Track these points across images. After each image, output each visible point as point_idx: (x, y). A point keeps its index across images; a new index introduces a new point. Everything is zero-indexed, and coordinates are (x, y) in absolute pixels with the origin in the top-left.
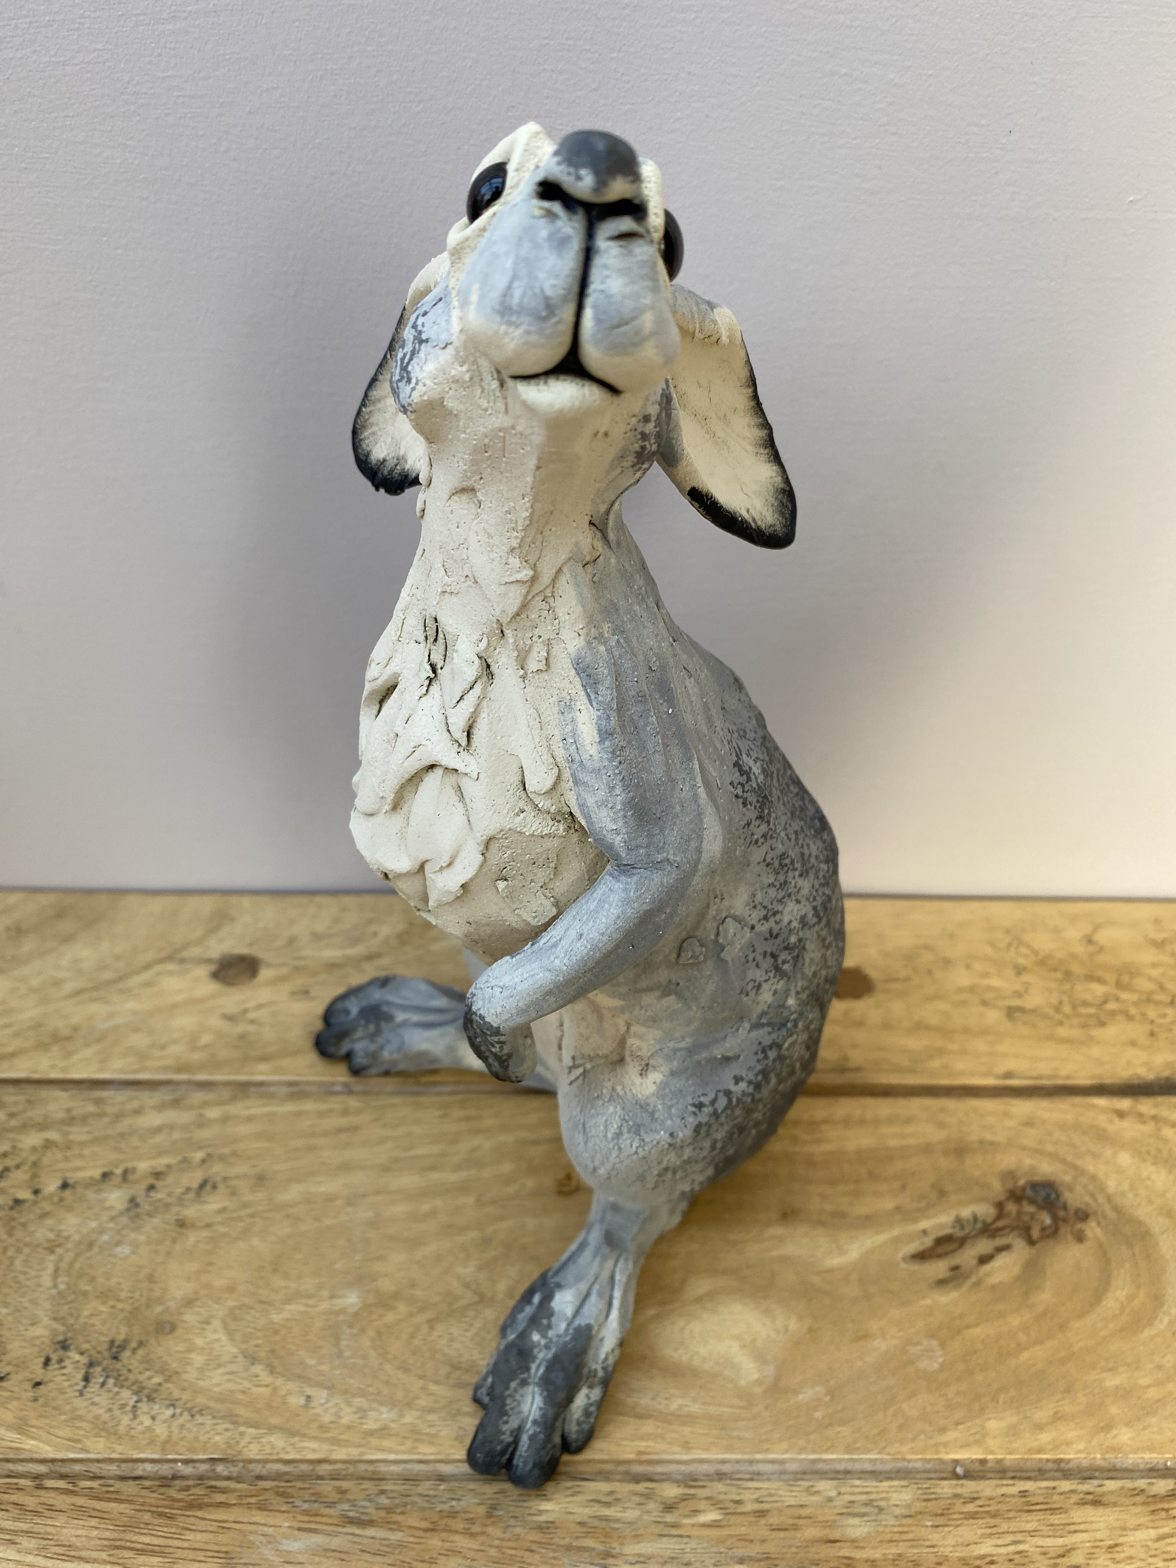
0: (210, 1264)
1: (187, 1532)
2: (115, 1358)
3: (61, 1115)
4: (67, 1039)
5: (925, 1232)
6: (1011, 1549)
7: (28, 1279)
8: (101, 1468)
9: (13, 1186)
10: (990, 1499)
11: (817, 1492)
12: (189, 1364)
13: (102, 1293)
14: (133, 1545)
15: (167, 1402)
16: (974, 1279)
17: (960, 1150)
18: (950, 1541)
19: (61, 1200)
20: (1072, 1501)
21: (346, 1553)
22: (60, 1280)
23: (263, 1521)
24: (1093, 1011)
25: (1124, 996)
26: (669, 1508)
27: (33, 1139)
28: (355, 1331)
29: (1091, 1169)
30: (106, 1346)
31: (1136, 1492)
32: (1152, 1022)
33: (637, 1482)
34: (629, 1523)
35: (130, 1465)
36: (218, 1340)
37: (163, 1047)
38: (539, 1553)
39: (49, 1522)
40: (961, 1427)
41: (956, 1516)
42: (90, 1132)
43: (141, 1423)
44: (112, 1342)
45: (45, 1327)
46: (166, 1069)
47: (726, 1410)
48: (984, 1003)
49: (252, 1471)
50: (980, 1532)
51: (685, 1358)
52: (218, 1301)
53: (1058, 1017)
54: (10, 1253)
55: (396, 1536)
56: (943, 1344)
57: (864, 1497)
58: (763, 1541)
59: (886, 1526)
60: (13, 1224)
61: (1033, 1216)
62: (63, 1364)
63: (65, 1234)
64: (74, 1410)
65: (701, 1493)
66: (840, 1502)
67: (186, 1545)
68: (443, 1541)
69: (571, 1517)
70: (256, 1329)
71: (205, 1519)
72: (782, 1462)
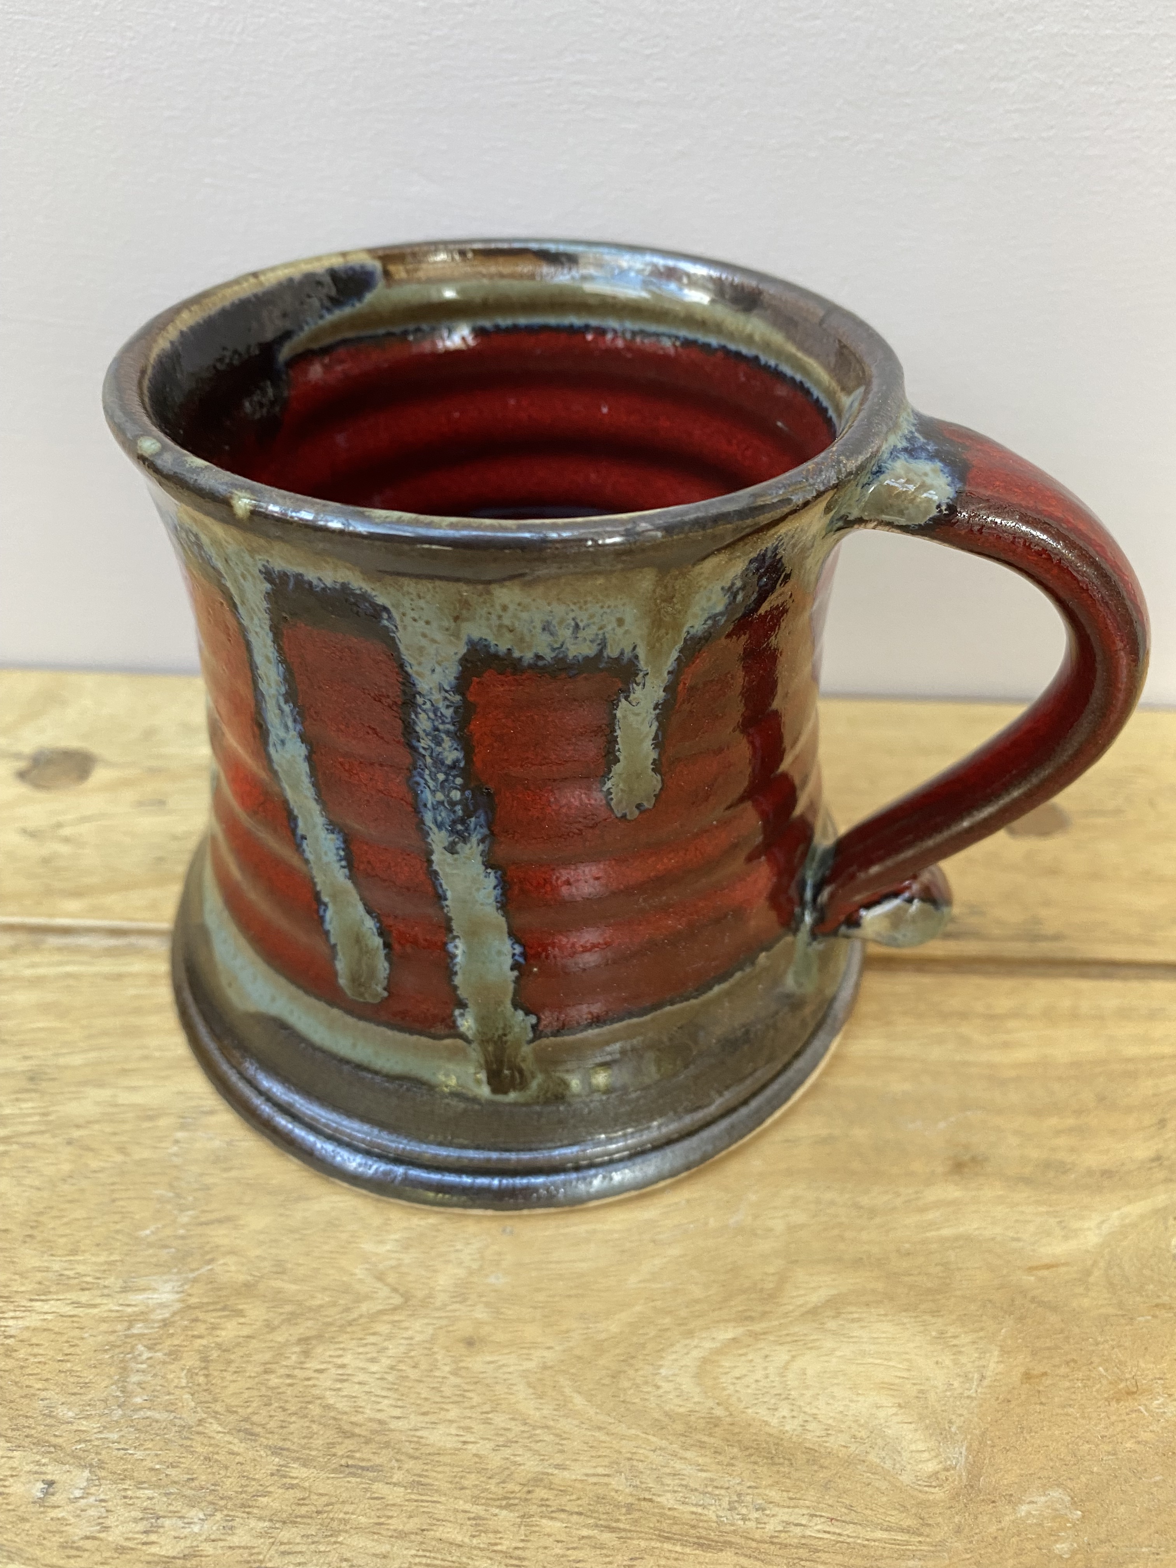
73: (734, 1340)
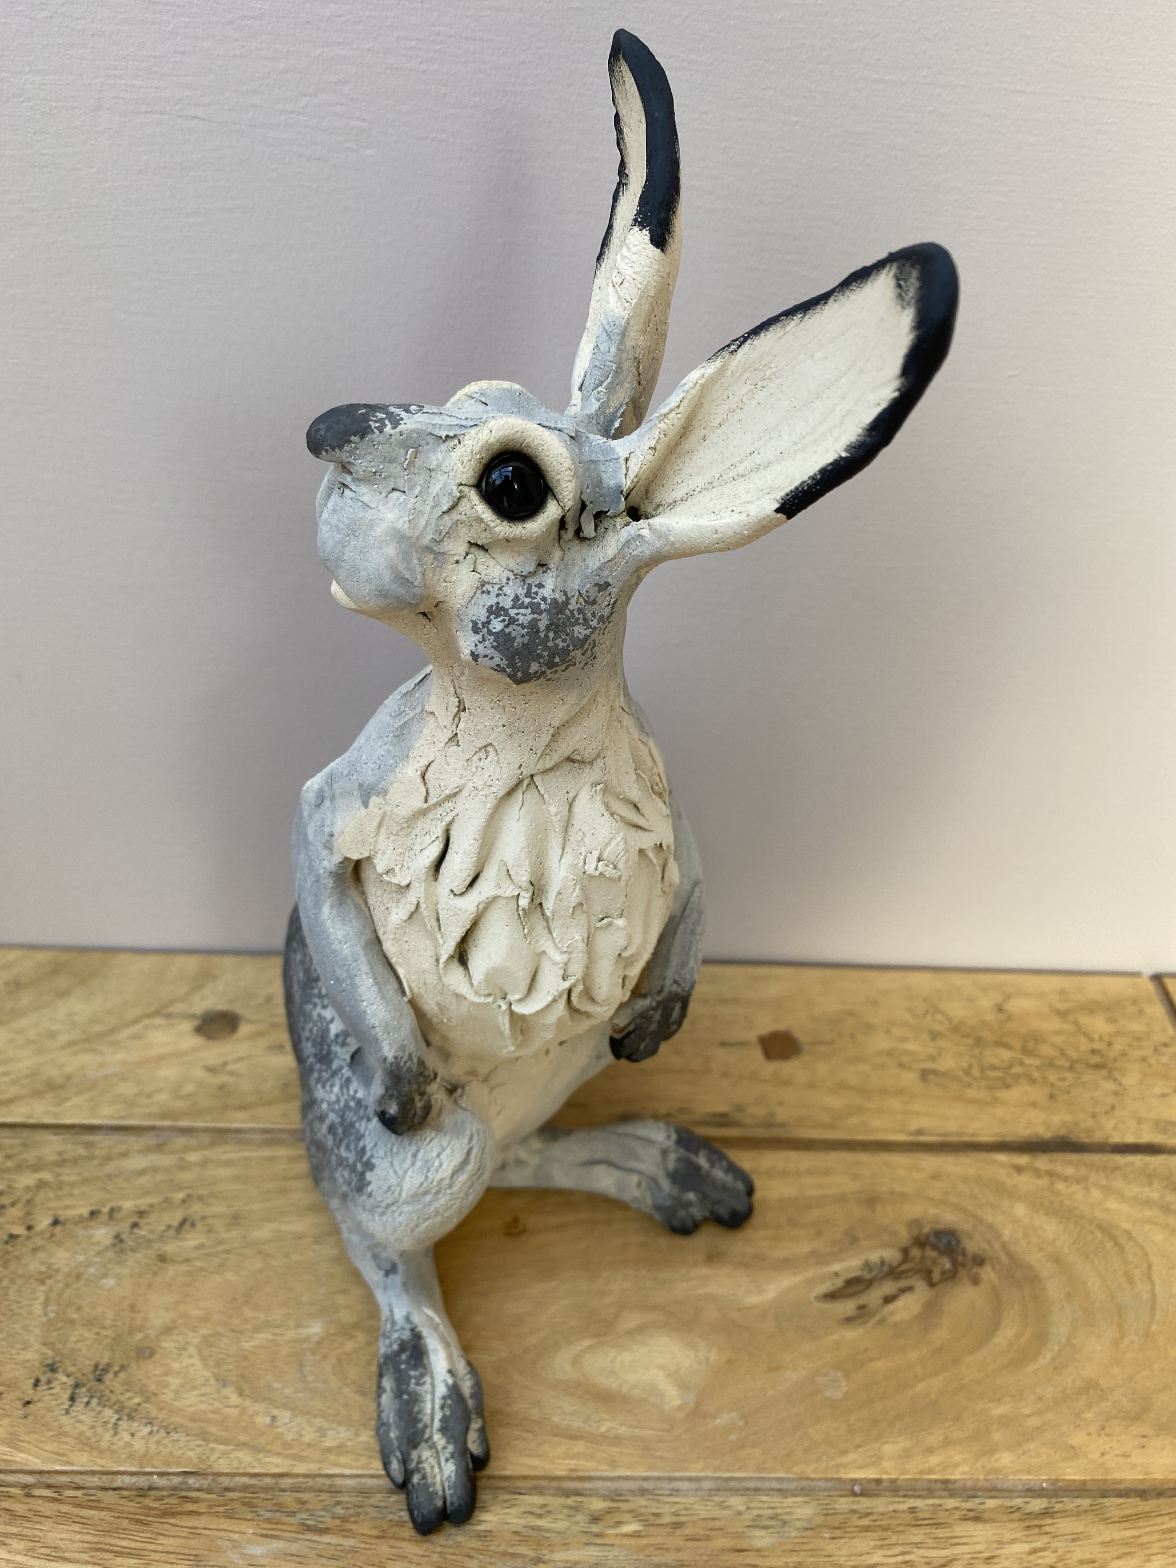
0: (187, 1295)
1: (161, 1537)
2: (99, 1380)
3: (54, 1157)
4: (62, 1087)
5: (836, 1274)
6: (899, 1559)
7: (20, 1308)
8: (84, 1480)
9: (7, 1223)
10: (883, 1514)
11: (728, 1507)
12: (166, 1386)
13: (88, 1321)
14: (112, 1548)
15: (145, 1421)
16: (877, 1317)
17: (872, 1201)
18: (845, 1551)
19: (52, 1235)
20: (956, 1517)
21: (305, 1557)
22: (49, 1309)
23: (230, 1528)
24: (999, 1074)
25: (1028, 1061)
26: (595, 1519)
27: (27, 1180)
28: (317, 1358)
29: (990, 1219)
30: (91, 1369)
31: (1013, 1510)
32: (1052, 1085)
33: (568, 1497)
34: (559, 1533)
35: (110, 1477)
36: (192, 1365)
37: (149, 1096)
38: (477, 1558)
39: (37, 1526)
40: (860, 1450)
41: (850, 1529)
42: (79, 1174)
43: (121, 1439)
44: (96, 1366)
45: (36, 1351)
46: (151, 1115)
47: (651, 1432)
48: (901, 1066)
49: (220, 1484)
50: (872, 1543)
51: (615, 1385)
52: (194, 1329)
53: (967, 1079)
54: (5, 1283)
55: (350, 1542)
56: (847, 1376)
57: (771, 1512)
58: (678, 1550)
59: (789, 1537)
60: (8, 1257)
61: (934, 1261)
62: (51, 1385)
63: (55, 1267)
64: (61, 1426)
65: (625, 1506)
66: (749, 1516)
67: (160, 1548)
68: (392, 1547)
69: (507, 1527)
70: (227, 1355)
71: (177, 1526)
72: (698, 1479)
73: (591, 1347)
